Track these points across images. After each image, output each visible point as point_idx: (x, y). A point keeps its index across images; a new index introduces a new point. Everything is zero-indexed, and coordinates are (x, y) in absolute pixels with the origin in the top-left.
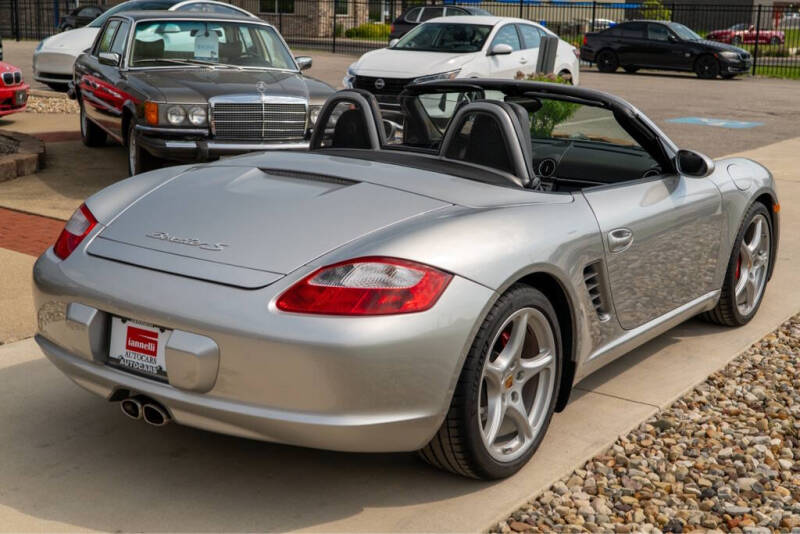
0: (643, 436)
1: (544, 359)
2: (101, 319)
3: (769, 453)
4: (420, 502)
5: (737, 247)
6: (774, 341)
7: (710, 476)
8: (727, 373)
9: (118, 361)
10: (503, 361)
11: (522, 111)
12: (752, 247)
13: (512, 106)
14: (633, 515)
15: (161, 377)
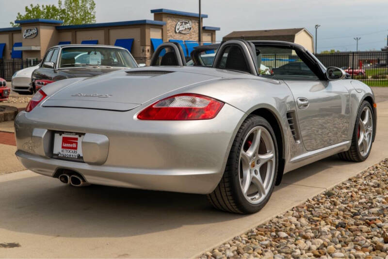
0: (320, 198)
1: (270, 155)
2: (49, 135)
3: (384, 200)
4: (211, 222)
5: (357, 121)
6: (378, 166)
7: (356, 209)
8: (358, 177)
9: (58, 155)
10: (250, 153)
11: (253, 45)
12: (365, 122)
13: (248, 43)
14: (320, 224)
15: (80, 159)
